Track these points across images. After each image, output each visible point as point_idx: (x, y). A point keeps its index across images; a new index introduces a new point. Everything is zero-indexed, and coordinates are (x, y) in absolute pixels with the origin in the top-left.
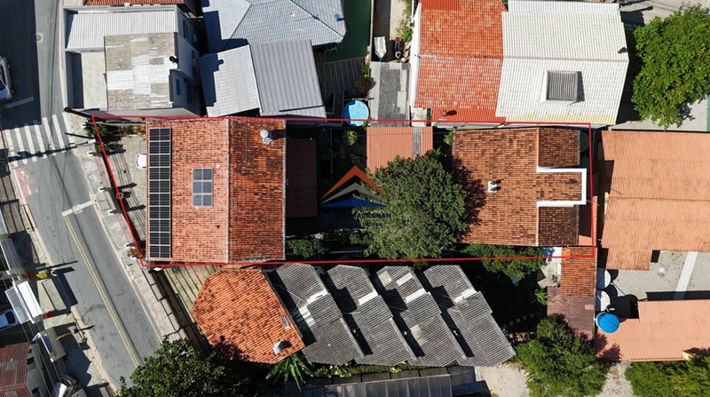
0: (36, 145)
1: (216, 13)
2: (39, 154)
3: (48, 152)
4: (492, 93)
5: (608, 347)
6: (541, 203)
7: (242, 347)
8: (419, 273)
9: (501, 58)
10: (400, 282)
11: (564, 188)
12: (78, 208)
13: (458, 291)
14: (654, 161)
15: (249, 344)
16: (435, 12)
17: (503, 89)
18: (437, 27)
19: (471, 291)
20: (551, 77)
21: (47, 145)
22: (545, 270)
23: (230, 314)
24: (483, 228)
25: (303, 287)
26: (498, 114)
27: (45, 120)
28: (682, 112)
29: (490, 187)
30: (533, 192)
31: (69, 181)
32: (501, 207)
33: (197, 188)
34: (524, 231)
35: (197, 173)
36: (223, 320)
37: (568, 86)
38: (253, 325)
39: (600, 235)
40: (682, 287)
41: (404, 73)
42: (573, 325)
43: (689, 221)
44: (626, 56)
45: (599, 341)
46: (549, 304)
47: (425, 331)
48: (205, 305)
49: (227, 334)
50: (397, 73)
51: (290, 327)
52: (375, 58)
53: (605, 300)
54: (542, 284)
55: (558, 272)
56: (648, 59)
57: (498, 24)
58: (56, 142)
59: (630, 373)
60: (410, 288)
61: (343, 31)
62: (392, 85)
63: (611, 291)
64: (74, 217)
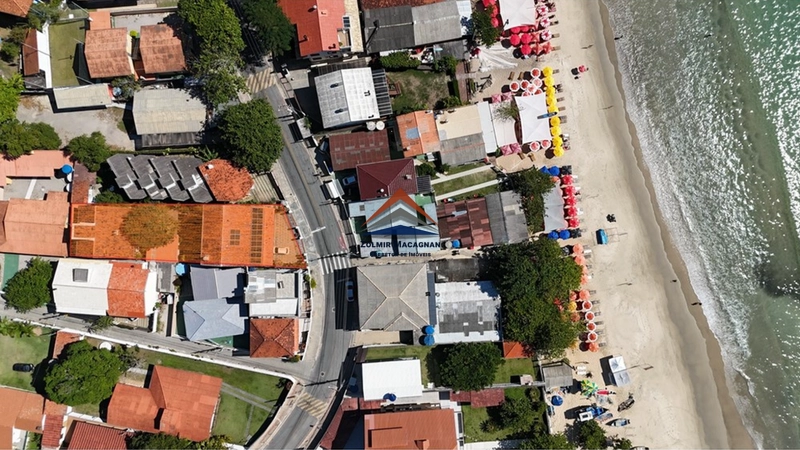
0: (337, 260)
1: (241, 315)
2: (335, 256)
3: (331, 257)
4: (114, 274)
5: (69, 157)
6: (94, 224)
7: (230, 167)
8: (148, 196)
9: (108, 289)
10: (157, 192)
11: (82, 231)
12: (318, 230)
13: (131, 187)
14: (44, 241)
15: (226, 168)
16: (138, 311)
17: (108, 276)
18: (137, 304)
19: (125, 187)
20: (85, 279)
21: (332, 260)
22: (98, 192)
23: (234, 181)
24: (121, 214)
25: (200, 192)
26: (112, 265)
27: (332, 271)
28: (30, 264)
29: (117, 232)
30: (97, 230)
31: (322, 243)
32: (112, 224)
33: (238, 237)
34: (102, 213)
35: (238, 243)
36: (238, 178)
37: (79, 275)
38: (223, 176)
39: (70, 209)
40: (34, 181)
41: (159, 287)
42: (84, 167)
43: (29, 214)
44: (54, 287)
45: (73, 160)
46: (96, 177)
47: (147, 170)
48: (246, 185)
49: (237, 172)
50: (162, 287)
51: (206, 175)
52: (173, 295)
53: (69, 177)
54: (100, 186)
55: (91, 191)
56: (45, 287)
57: (110, 304)
58: (327, 261)
59: (60, 143)
60: (152, 190)
61: (184, 306)
62: (164, 281)
63: (67, 182)
64: (320, 226)
